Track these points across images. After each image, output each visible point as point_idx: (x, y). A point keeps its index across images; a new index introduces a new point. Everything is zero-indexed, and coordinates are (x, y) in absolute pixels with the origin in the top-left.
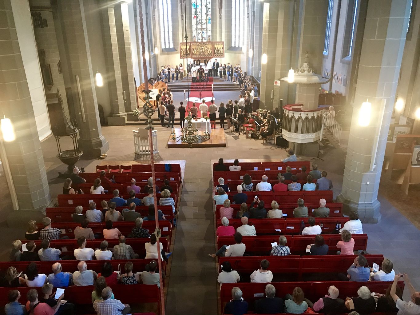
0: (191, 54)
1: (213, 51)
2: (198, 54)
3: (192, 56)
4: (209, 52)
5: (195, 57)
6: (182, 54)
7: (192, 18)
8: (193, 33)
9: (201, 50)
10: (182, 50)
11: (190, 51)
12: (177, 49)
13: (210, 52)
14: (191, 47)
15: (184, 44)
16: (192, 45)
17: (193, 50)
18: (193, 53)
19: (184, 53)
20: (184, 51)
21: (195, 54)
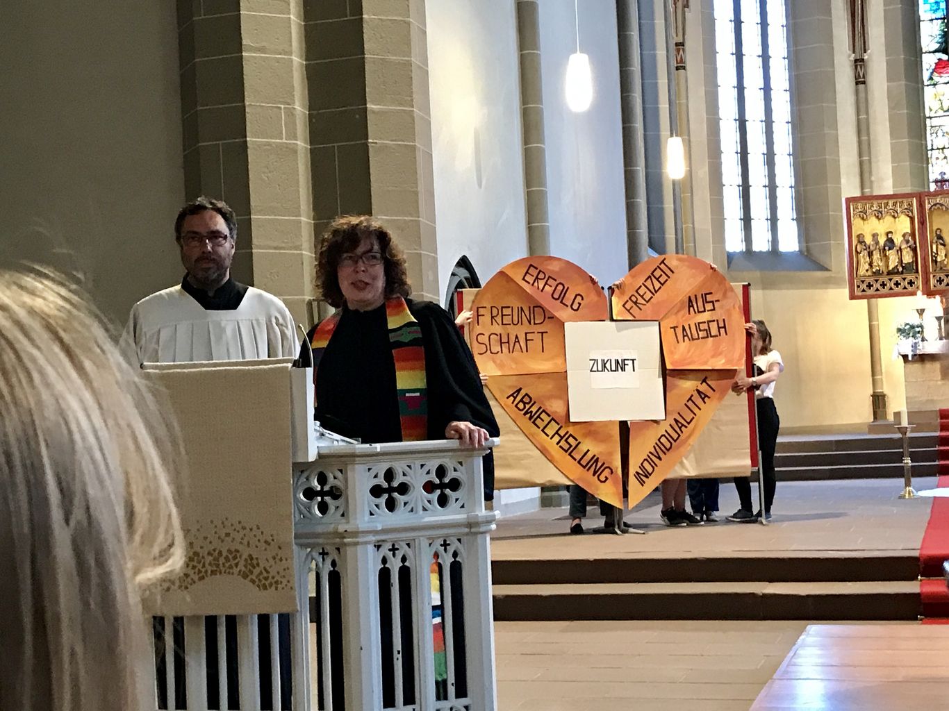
0: (925, 267)
3: (932, 282)
6: (862, 272)
7: (926, 75)
8: (933, 160)
10: (861, 242)
11: (914, 250)
12: (822, 259)
14: (922, 223)
15: (874, 205)
16: (931, 208)
17: (941, 241)
18: (939, 260)
19: (875, 264)
20: (874, 252)
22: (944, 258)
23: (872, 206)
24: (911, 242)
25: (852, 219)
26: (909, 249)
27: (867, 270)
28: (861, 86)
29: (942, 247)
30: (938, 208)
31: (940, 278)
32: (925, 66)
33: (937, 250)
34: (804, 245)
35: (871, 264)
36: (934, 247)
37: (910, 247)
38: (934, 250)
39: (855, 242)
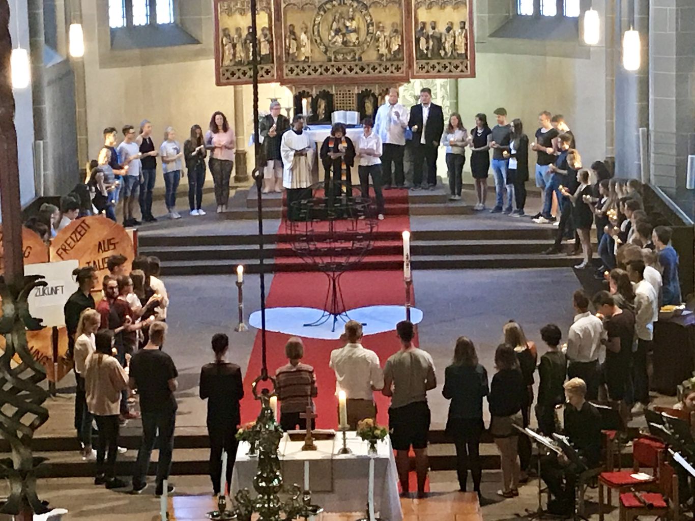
0: (279, 58)
1: (409, 42)
2: (318, 56)
3: (286, 71)
4: (383, 50)
5: (304, 76)
9: (339, 39)
10: (227, 35)
11: (271, 42)
13: (388, 46)
14: (278, 19)
16: (285, 7)
17: (293, 37)
18: (291, 52)
19: (238, 55)
20: (237, 45)
21: (303, 58)
22: (295, 51)
23: (237, 5)
24: (269, 36)
25: (219, 15)
26: (267, 42)
27: (231, 60)
29: (294, 41)
30: (292, 7)
33: (290, 45)
34: (179, 18)
35: (234, 55)
36: (287, 41)
37: (267, 40)
38: (288, 44)
39: (221, 34)
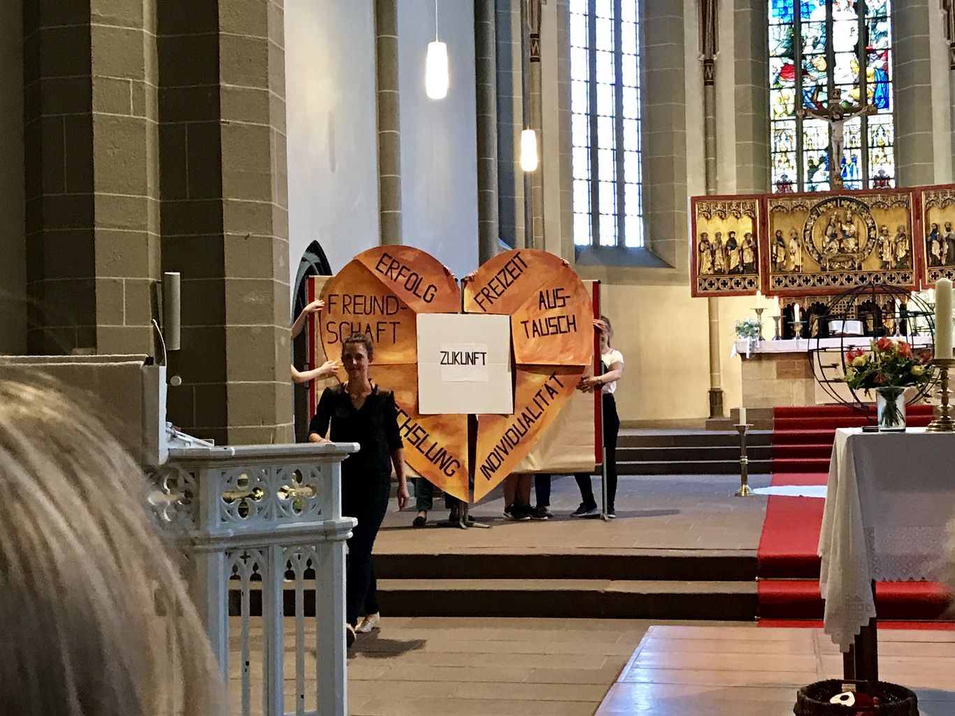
0: (765, 268)
1: (920, 247)
2: (810, 266)
3: (771, 282)
4: (888, 257)
5: (794, 287)
6: (705, 271)
7: (772, 79)
8: (776, 163)
10: (705, 241)
11: (755, 250)
13: (894, 253)
14: (764, 224)
15: (719, 206)
16: (772, 210)
17: (781, 244)
18: (778, 261)
19: (717, 263)
20: (717, 252)
21: (792, 267)
22: (783, 259)
23: (716, 206)
24: (753, 243)
25: (697, 218)
26: (750, 249)
27: (709, 269)
28: (710, 87)
29: (782, 249)
30: (780, 211)
31: (779, 279)
32: (772, 70)
33: (777, 252)
34: (649, 241)
35: (713, 263)
36: (774, 248)
37: (751, 247)
38: (774, 252)
39: (698, 241)
